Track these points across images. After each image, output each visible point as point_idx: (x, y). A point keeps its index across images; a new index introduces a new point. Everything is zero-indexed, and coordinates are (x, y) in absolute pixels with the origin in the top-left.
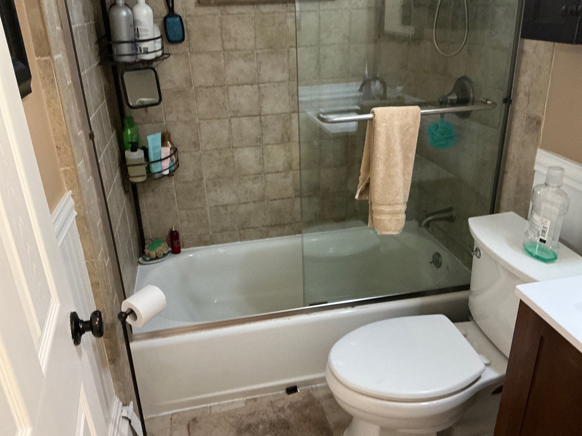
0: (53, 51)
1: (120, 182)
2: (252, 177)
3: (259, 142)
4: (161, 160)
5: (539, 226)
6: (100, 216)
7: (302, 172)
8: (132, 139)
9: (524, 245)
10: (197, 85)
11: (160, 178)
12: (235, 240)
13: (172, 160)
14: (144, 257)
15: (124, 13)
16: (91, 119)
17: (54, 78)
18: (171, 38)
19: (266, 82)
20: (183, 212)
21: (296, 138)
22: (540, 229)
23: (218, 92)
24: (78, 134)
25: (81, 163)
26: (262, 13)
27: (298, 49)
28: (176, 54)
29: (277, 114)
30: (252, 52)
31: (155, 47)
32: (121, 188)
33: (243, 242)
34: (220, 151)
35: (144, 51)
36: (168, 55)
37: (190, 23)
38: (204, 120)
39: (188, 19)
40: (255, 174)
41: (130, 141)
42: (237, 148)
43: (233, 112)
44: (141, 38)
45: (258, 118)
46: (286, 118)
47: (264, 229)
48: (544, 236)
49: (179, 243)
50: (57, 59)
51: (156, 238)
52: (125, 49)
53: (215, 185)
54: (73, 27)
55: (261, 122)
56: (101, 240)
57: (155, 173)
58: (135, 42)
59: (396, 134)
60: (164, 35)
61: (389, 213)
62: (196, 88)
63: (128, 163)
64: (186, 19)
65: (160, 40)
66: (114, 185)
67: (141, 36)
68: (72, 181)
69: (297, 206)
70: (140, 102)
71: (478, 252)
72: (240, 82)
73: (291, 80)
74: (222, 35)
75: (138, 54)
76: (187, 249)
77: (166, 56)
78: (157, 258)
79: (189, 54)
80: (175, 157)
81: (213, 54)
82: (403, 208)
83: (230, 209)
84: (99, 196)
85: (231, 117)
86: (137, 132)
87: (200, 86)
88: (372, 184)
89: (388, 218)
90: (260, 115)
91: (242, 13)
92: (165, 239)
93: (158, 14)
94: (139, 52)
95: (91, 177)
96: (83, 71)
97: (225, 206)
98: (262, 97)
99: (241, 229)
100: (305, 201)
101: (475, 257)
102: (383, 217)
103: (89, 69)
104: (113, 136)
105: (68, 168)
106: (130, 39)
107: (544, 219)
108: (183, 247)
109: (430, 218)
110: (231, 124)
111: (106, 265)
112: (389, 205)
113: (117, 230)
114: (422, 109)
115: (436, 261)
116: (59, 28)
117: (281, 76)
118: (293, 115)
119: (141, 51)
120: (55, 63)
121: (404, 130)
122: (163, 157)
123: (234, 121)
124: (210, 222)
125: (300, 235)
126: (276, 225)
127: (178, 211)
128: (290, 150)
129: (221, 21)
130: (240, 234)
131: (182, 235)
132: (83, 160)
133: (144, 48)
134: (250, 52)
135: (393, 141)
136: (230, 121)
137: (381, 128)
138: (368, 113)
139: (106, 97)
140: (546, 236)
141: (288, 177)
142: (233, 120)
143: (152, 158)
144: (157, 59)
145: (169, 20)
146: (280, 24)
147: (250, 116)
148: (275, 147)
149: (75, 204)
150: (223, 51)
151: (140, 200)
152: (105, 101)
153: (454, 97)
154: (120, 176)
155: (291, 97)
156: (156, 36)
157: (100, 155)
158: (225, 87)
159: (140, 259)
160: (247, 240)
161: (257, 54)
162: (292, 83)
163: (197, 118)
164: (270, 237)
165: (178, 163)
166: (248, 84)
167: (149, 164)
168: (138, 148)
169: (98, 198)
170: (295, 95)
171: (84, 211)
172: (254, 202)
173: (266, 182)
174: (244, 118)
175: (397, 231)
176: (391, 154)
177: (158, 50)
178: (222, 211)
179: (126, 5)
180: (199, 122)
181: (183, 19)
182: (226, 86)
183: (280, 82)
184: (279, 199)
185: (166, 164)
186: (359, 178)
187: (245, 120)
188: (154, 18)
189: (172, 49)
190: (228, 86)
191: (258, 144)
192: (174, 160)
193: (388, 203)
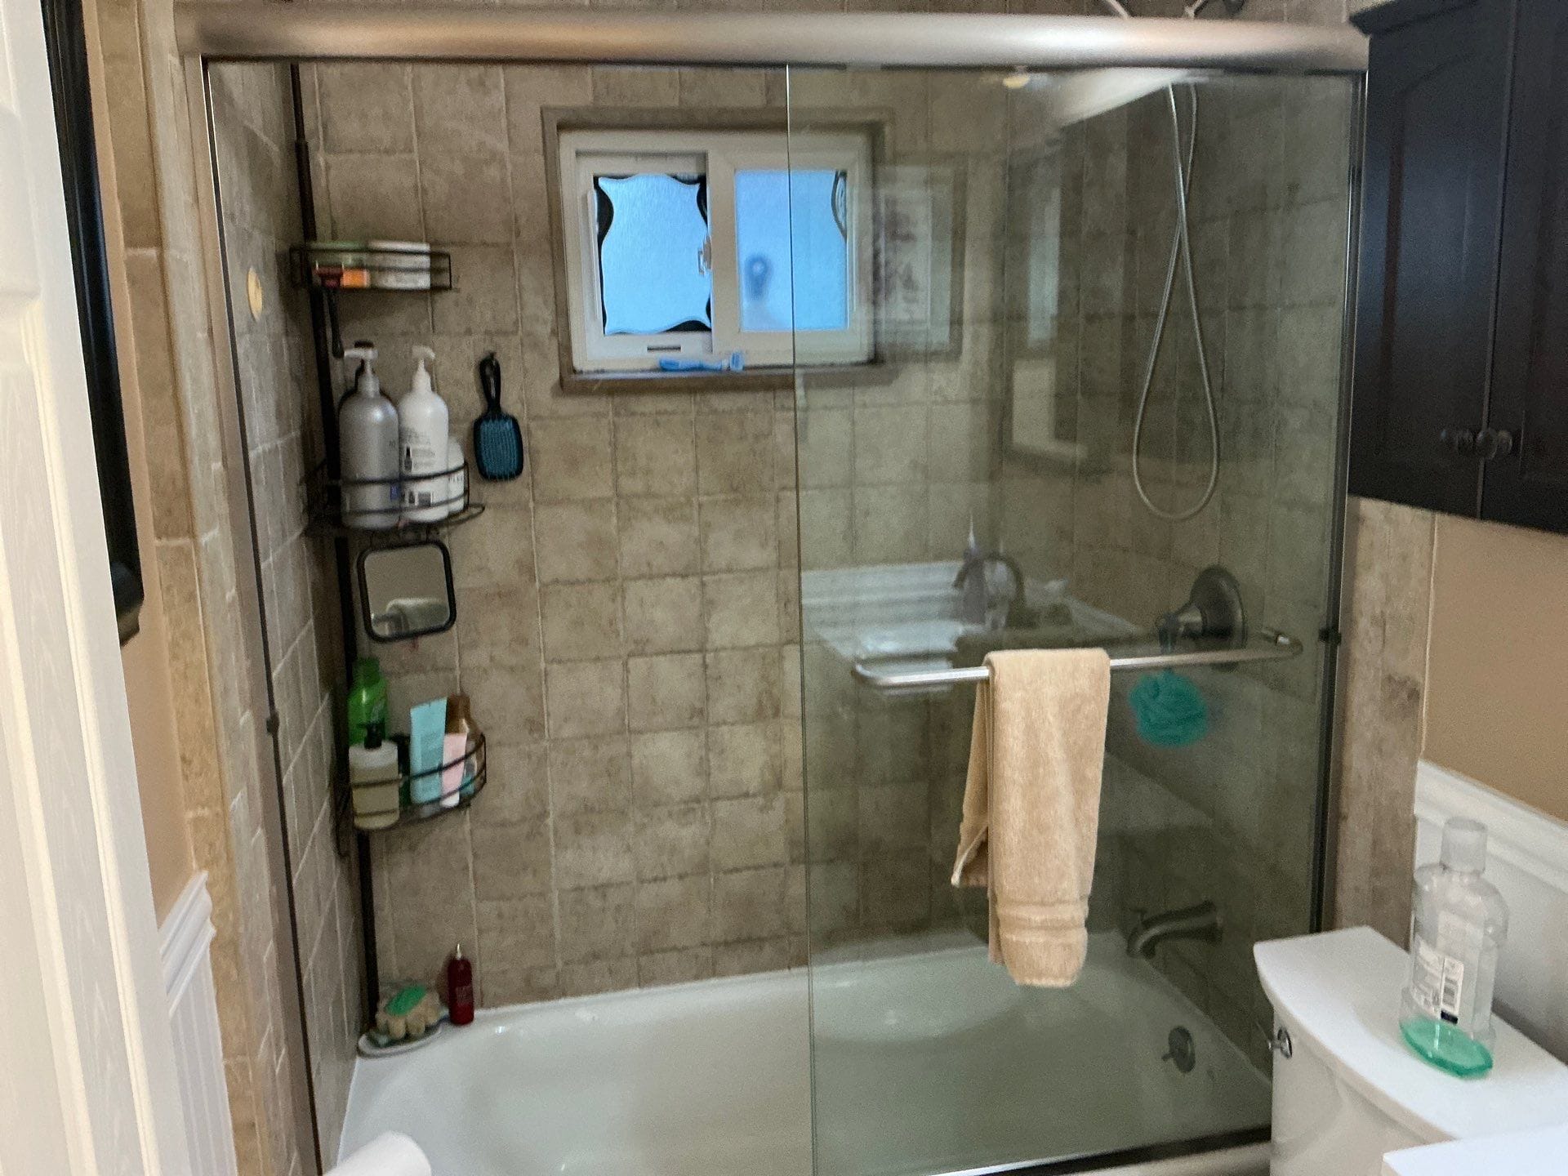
0: (200, 525)
1: (329, 828)
2: (676, 808)
3: (697, 718)
4: (441, 769)
5: (1437, 978)
6: (271, 935)
7: (811, 795)
8: (369, 714)
9: (1402, 1028)
10: (547, 578)
11: (434, 816)
12: (625, 985)
13: (469, 768)
14: (373, 1033)
15: (377, 414)
16: (274, 675)
17: (195, 590)
18: (489, 468)
19: (719, 571)
20: (487, 907)
21: (794, 707)
22: (1440, 986)
23: (600, 593)
24: (238, 722)
25: (239, 794)
26: (715, 412)
27: (802, 494)
28: (499, 506)
29: (746, 649)
30: (689, 503)
31: (448, 491)
32: (331, 846)
33: (646, 991)
34: (595, 740)
35: (420, 501)
36: (479, 509)
37: (539, 434)
38: (560, 662)
39: (533, 425)
40: (686, 802)
41: (364, 720)
42: (640, 732)
43: (636, 642)
44: (415, 472)
45: (697, 657)
46: (768, 658)
47: (707, 953)
48: (1452, 1005)
49: (470, 994)
50: (206, 545)
51: (409, 980)
52: (374, 497)
53: (577, 831)
54: (252, 455)
55: (705, 666)
56: (268, 1000)
57: (422, 805)
58: (400, 481)
59: (1051, 719)
60: (472, 461)
61: (1044, 927)
62: (544, 585)
63: (356, 779)
64: (528, 425)
65: (461, 474)
66: (314, 839)
67: (417, 468)
68: (211, 845)
69: (797, 889)
70: (395, 607)
71: (1285, 1042)
72: (655, 570)
73: (783, 564)
74: (614, 460)
75: (406, 509)
76: (493, 1011)
77: (474, 511)
78: (408, 1038)
79: (531, 505)
80: (478, 758)
81: (589, 505)
82: (1080, 912)
83: (615, 898)
84: (274, 880)
85: (631, 655)
86: (385, 696)
87: (556, 581)
88: (993, 845)
89: (1041, 940)
90: (702, 650)
91: (666, 412)
92: (433, 982)
93: (462, 414)
94: (407, 504)
95: (259, 831)
96: (267, 557)
97: (602, 889)
98: (708, 606)
99: (644, 953)
100: (818, 873)
101: (1278, 1055)
102: (1028, 938)
103: (280, 550)
104: (323, 706)
105: (206, 812)
106: (386, 475)
107: (1446, 959)
108: (482, 1006)
109: (1155, 931)
110: (628, 671)
111: (277, 1071)
112: (1043, 904)
113: (311, 964)
114: (1112, 656)
115: (1180, 1051)
116: (217, 466)
117: (756, 555)
118: (787, 648)
119: (412, 501)
120: (202, 554)
121: (1070, 709)
122: (446, 761)
123: (638, 665)
124: (558, 936)
125: (804, 970)
126: (739, 941)
127: (473, 903)
128: (779, 739)
129: (616, 428)
130: (639, 966)
131: (481, 971)
132: (245, 788)
133: (420, 495)
134: (682, 499)
135: (1043, 736)
136: (625, 664)
137: (1011, 704)
138: (978, 663)
139: (314, 613)
140: (1458, 1005)
141: (772, 808)
142: (632, 662)
143: (418, 763)
144: (452, 519)
145: (487, 428)
146: (757, 437)
147: (679, 652)
148: (741, 730)
149: (213, 906)
150: (615, 499)
151: (375, 874)
152: (311, 622)
153: (1194, 618)
154: (328, 814)
155: (783, 605)
156: (453, 465)
157: (287, 766)
158: (614, 582)
159: (363, 1041)
160: (657, 985)
161: (700, 506)
162: (783, 573)
163: (543, 658)
164: (722, 975)
165: (484, 772)
166: (674, 575)
167: (409, 781)
168: (383, 738)
169: (272, 885)
170: (792, 603)
171: (235, 926)
172: (681, 877)
173: (714, 822)
174: (662, 659)
175: (1067, 978)
176: (1041, 770)
177: (456, 499)
178: (594, 901)
179: (383, 394)
180: (545, 668)
181: (522, 424)
182: (620, 580)
183: (755, 569)
184: (748, 868)
185: (454, 779)
186: (959, 829)
187: (662, 663)
188: (450, 421)
189: (491, 493)
190: (625, 579)
191: (696, 721)
192: (473, 766)
193: (1037, 899)
